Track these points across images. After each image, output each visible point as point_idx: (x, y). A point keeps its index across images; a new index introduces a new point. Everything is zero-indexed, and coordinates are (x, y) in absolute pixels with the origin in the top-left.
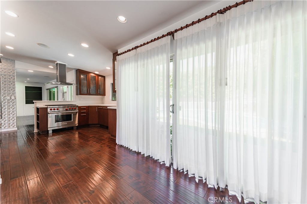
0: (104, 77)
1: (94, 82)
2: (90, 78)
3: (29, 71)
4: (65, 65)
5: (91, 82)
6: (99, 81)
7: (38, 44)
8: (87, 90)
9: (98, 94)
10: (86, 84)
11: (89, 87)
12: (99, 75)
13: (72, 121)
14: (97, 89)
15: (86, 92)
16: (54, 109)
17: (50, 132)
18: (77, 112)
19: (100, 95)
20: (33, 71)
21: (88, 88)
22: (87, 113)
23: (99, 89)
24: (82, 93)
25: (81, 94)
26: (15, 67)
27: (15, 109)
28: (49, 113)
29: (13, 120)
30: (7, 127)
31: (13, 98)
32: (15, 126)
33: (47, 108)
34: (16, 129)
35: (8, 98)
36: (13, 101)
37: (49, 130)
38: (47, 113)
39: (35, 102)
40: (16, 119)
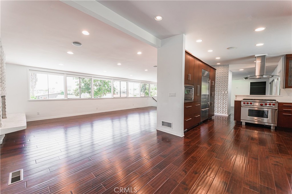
3: (240, 70)
4: (265, 56)
7: (228, 49)
13: (269, 119)
16: (248, 103)
17: (244, 124)
18: (276, 109)
20: (243, 70)
24: (289, 85)
25: (287, 87)
26: (229, 70)
27: (227, 101)
28: (242, 106)
29: (226, 108)
30: (222, 113)
31: (226, 92)
32: (227, 113)
33: (241, 101)
34: (227, 115)
35: (223, 92)
36: (226, 95)
37: (242, 122)
38: (241, 106)
39: (236, 96)
40: (227, 108)
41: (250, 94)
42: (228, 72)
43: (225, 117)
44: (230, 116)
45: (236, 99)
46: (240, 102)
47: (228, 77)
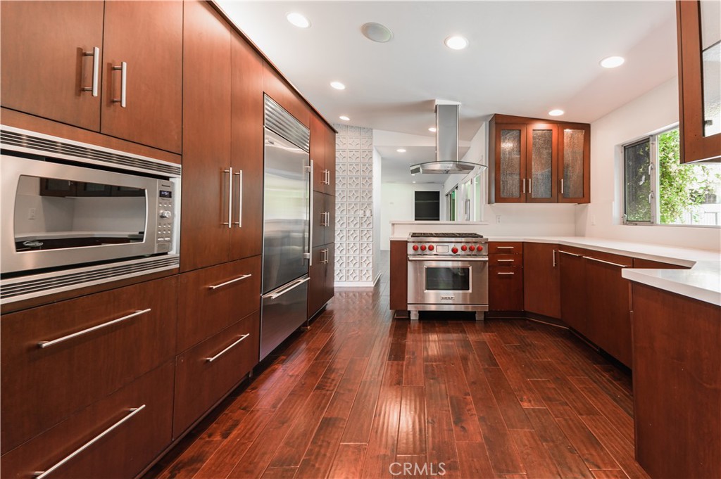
0: (585, 128)
1: (545, 152)
2: (531, 140)
4: (456, 106)
5: (533, 156)
6: (566, 147)
8: (521, 182)
9: (560, 196)
10: (518, 163)
11: (526, 171)
12: (563, 125)
13: (470, 291)
14: (555, 178)
15: (516, 193)
17: (414, 317)
18: (485, 262)
19: (566, 199)
21: (523, 175)
22: (520, 268)
23: (565, 178)
24: (502, 196)
25: (499, 199)
26: (374, 144)
27: (371, 240)
28: (410, 259)
29: (368, 262)
30: (357, 279)
31: (368, 214)
32: (371, 279)
33: (407, 242)
34: (372, 285)
35: (361, 213)
36: (368, 220)
37: (409, 312)
38: (407, 259)
39: (393, 224)
40: (371, 261)
41: (416, 220)
42: (371, 152)
43: (368, 290)
44: (377, 285)
45: (393, 233)
46: (404, 244)
47: (371, 165)
